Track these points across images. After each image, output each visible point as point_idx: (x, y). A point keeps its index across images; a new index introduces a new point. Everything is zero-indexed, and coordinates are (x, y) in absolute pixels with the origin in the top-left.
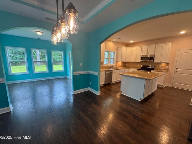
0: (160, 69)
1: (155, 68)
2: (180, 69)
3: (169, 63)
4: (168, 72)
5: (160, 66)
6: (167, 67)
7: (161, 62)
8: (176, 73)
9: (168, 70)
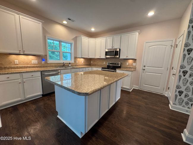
0: (127, 68)
1: (122, 66)
2: (148, 67)
3: (136, 59)
4: (135, 70)
5: (127, 64)
6: (134, 64)
7: (128, 58)
8: (144, 72)
9: (135, 68)
